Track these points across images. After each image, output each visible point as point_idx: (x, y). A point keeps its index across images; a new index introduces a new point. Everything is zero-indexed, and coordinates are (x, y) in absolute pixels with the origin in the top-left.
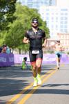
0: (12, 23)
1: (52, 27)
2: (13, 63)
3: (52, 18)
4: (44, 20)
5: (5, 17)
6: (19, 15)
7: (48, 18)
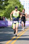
0: (7, 6)
1: (26, 8)
2: (8, 25)
3: (27, 4)
4: (22, 5)
5: (4, 3)
6: (10, 2)
7: (24, 4)
